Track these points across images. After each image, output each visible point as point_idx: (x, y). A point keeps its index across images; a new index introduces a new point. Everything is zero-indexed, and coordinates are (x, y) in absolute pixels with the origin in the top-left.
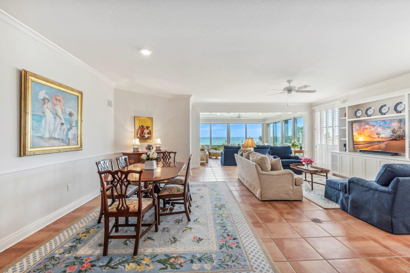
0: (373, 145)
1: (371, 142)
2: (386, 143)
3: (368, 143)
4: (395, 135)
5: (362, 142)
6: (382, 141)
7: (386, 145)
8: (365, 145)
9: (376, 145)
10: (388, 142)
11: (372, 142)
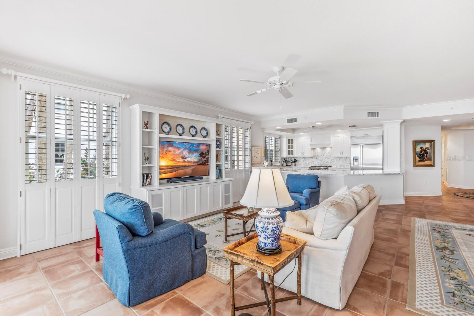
0: (178, 170)
1: (175, 167)
2: (193, 168)
3: (171, 167)
4: (203, 159)
5: (165, 166)
6: (189, 166)
7: (192, 170)
8: (169, 170)
9: (181, 170)
10: (195, 167)
11: (177, 167)
